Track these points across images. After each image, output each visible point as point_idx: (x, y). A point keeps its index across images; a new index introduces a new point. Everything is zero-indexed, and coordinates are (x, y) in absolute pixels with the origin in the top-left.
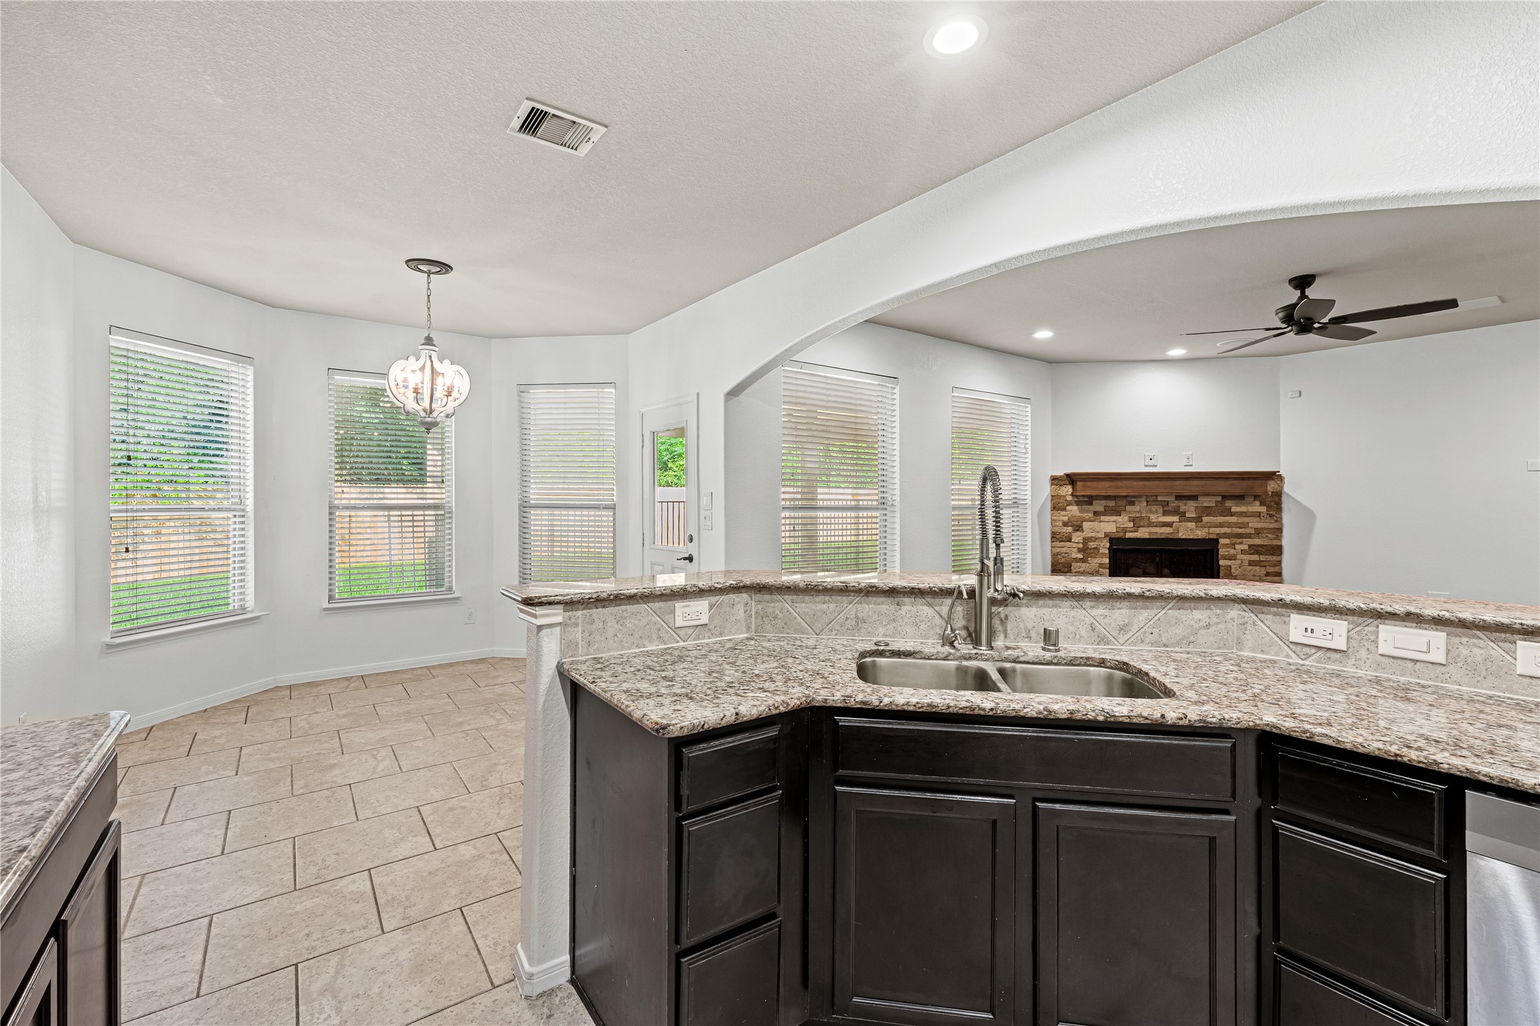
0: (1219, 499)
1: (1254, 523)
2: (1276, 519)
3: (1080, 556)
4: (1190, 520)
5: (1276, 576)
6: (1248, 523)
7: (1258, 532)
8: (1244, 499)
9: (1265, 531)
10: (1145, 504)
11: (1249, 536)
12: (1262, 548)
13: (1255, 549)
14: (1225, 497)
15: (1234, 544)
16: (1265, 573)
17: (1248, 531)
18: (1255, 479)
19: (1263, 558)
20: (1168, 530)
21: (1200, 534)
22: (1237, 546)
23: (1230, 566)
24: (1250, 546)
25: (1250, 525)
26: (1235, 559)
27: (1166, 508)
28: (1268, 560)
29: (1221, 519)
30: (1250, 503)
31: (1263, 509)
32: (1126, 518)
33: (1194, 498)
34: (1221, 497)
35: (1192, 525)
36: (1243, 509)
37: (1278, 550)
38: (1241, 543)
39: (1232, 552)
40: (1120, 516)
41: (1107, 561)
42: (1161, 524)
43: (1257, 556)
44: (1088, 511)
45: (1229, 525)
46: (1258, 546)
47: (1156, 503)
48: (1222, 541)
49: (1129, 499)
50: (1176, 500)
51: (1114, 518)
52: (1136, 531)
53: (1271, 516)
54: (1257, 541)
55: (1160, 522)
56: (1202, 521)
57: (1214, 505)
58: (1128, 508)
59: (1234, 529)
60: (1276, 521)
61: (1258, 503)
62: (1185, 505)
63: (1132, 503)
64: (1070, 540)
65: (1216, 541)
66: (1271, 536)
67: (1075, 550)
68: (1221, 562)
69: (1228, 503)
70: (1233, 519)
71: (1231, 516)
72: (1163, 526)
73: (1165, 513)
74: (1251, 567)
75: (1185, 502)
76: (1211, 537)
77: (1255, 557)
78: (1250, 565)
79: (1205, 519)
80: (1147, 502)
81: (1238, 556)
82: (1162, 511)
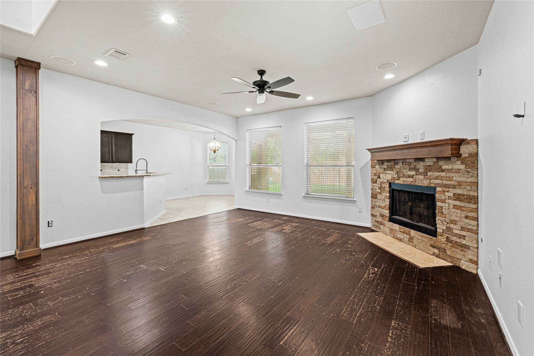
0: (435, 160)
1: (457, 178)
2: (472, 174)
3: (379, 191)
4: (421, 174)
5: (473, 220)
6: (453, 177)
7: (460, 184)
8: (450, 160)
9: (464, 184)
10: (401, 164)
11: (454, 187)
12: (462, 196)
13: (458, 197)
14: (438, 158)
15: (444, 192)
16: (464, 216)
17: (452, 183)
18: (442, 145)
19: (462, 204)
20: (411, 180)
21: (426, 183)
22: (446, 194)
23: (442, 207)
24: (454, 194)
25: (454, 179)
26: (445, 203)
27: (411, 167)
28: (466, 206)
29: (437, 174)
30: (454, 163)
31: (463, 167)
32: (395, 172)
33: (422, 160)
34: (436, 159)
35: (421, 177)
36: (450, 167)
37: (475, 200)
38: (448, 191)
39: (443, 197)
40: (392, 171)
41: (388, 195)
42: (408, 176)
43: (458, 202)
44: (382, 168)
45: (441, 178)
46: (459, 194)
47: (407, 163)
48: (438, 189)
49: (396, 161)
50: (415, 161)
51: (390, 172)
52: (399, 179)
53: (468, 172)
54: (459, 191)
55: (407, 175)
56: (427, 175)
57: (433, 164)
58: (396, 166)
59: (444, 181)
60: (472, 176)
61: (459, 162)
62: (419, 164)
63: (397, 164)
64: (376, 183)
65: (435, 188)
66: (469, 188)
67: (378, 188)
68: (438, 204)
69: (441, 163)
70: (443, 174)
71: (443, 171)
72: (409, 177)
73: (410, 169)
74: (454, 210)
75: (418, 162)
76: (432, 185)
77: (457, 203)
78: (454, 208)
79: (429, 174)
80: (403, 163)
81: (447, 201)
82: (408, 168)
